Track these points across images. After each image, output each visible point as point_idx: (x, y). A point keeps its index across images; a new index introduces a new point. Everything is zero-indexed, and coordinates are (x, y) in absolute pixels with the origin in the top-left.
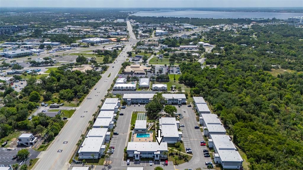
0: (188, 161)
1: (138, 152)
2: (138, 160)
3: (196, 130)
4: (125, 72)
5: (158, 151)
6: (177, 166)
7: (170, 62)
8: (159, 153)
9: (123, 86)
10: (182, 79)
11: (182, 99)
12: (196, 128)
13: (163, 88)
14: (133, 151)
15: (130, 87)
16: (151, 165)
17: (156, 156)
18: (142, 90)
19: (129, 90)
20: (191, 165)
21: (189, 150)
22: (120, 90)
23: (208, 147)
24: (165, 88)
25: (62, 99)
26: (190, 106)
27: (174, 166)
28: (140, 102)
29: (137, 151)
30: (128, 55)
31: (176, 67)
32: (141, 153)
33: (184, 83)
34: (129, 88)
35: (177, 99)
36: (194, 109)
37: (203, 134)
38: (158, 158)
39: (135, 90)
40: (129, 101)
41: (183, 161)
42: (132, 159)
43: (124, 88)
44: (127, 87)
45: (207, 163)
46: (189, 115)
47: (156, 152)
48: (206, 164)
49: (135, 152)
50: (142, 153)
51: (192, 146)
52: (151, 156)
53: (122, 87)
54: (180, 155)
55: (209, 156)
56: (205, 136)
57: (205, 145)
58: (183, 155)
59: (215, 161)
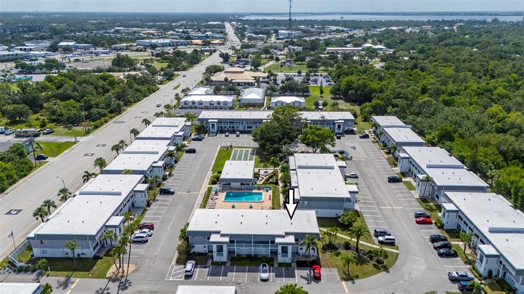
0: (386, 269)
1: (223, 235)
2: (224, 263)
3: (394, 186)
4: (212, 81)
5: (287, 234)
6: (350, 283)
8: (291, 239)
9: (204, 100)
11: (344, 120)
12: (393, 180)
13: (297, 104)
14: (208, 234)
15: (219, 102)
16: (266, 280)
17: (280, 251)
18: (247, 109)
19: (216, 108)
20: (401, 282)
21: (383, 233)
22: (196, 109)
23: (441, 227)
24: (300, 103)
25: (53, 121)
26: (366, 136)
27: (343, 283)
28: (241, 128)
29: (218, 232)
30: (222, 60)
31: (321, 75)
32: (232, 242)
33: (343, 99)
34: (216, 105)
35: (333, 121)
36: (376, 142)
37: (416, 194)
38: (288, 259)
40: (213, 126)
41: (370, 266)
42: (202, 259)
43: (204, 105)
44: (211, 102)
45: (455, 274)
46: (367, 154)
47: (283, 237)
48: (453, 280)
49: (214, 238)
50: (234, 239)
51: (389, 224)
52: (263, 250)
53: (201, 102)
54: (357, 250)
55: (455, 255)
56: (424, 200)
57: (431, 223)
58: (367, 250)
59: (482, 268)
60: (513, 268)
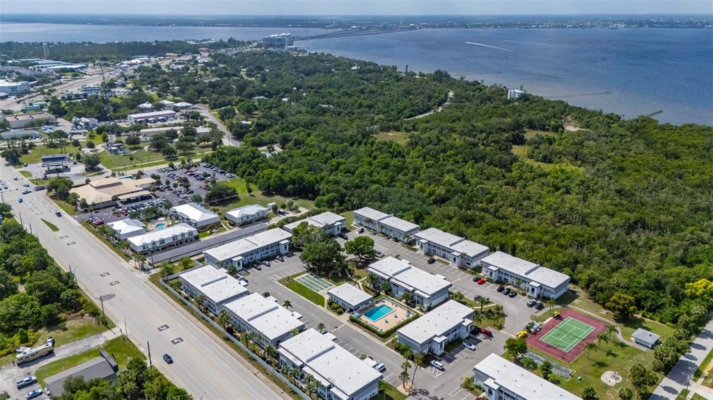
0: (504, 315)
1: (440, 336)
2: (444, 354)
3: (436, 265)
4: (94, 205)
5: (463, 319)
6: (504, 329)
7: (164, 157)
8: (468, 321)
9: (165, 237)
10: (269, 186)
12: (430, 262)
13: (261, 214)
14: (431, 340)
15: (183, 235)
16: (475, 350)
17: (465, 331)
18: (211, 233)
19: (181, 243)
22: (158, 250)
24: (264, 212)
27: (502, 331)
28: (258, 257)
29: (436, 336)
31: (198, 163)
32: (446, 337)
34: (180, 238)
35: (333, 225)
37: (455, 266)
38: (468, 333)
39: (197, 238)
40: (239, 263)
43: (166, 242)
44: (174, 238)
45: (527, 304)
47: (464, 321)
48: (531, 306)
49: (436, 340)
50: (447, 334)
53: (162, 241)
55: (516, 294)
56: (463, 268)
57: (485, 282)
58: (488, 310)
59: (535, 295)
60: (552, 288)
